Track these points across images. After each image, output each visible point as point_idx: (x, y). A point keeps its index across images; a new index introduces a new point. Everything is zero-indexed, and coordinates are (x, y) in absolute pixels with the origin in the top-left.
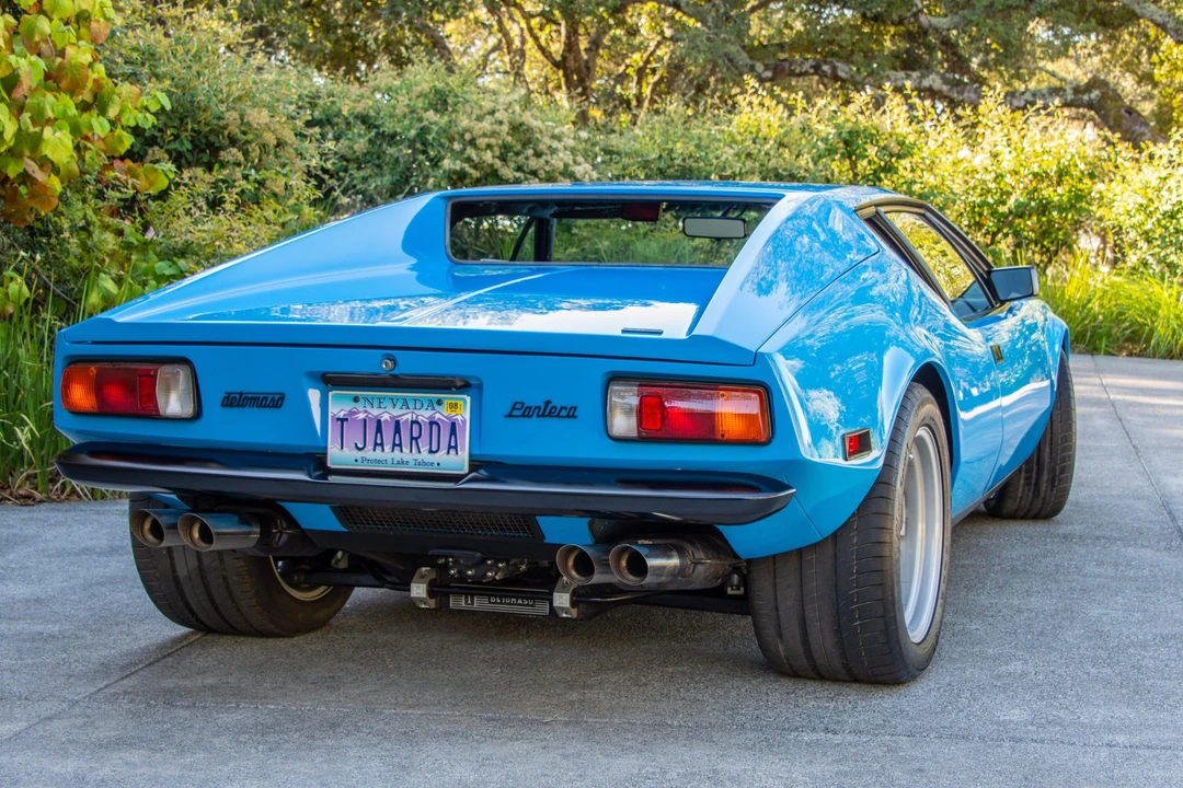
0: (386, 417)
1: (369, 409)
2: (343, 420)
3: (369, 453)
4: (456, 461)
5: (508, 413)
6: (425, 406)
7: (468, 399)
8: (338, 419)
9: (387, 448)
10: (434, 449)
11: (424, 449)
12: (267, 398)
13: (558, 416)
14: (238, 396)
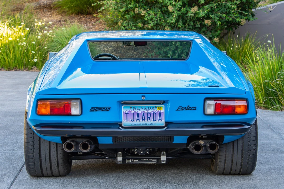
0: (140, 112)
1: (135, 110)
2: (127, 113)
3: (135, 122)
4: (162, 123)
5: (177, 109)
6: (151, 109)
7: (164, 106)
8: (126, 113)
9: (141, 120)
10: (155, 120)
11: (152, 120)
12: (104, 109)
13: (191, 110)
14: (95, 108)
